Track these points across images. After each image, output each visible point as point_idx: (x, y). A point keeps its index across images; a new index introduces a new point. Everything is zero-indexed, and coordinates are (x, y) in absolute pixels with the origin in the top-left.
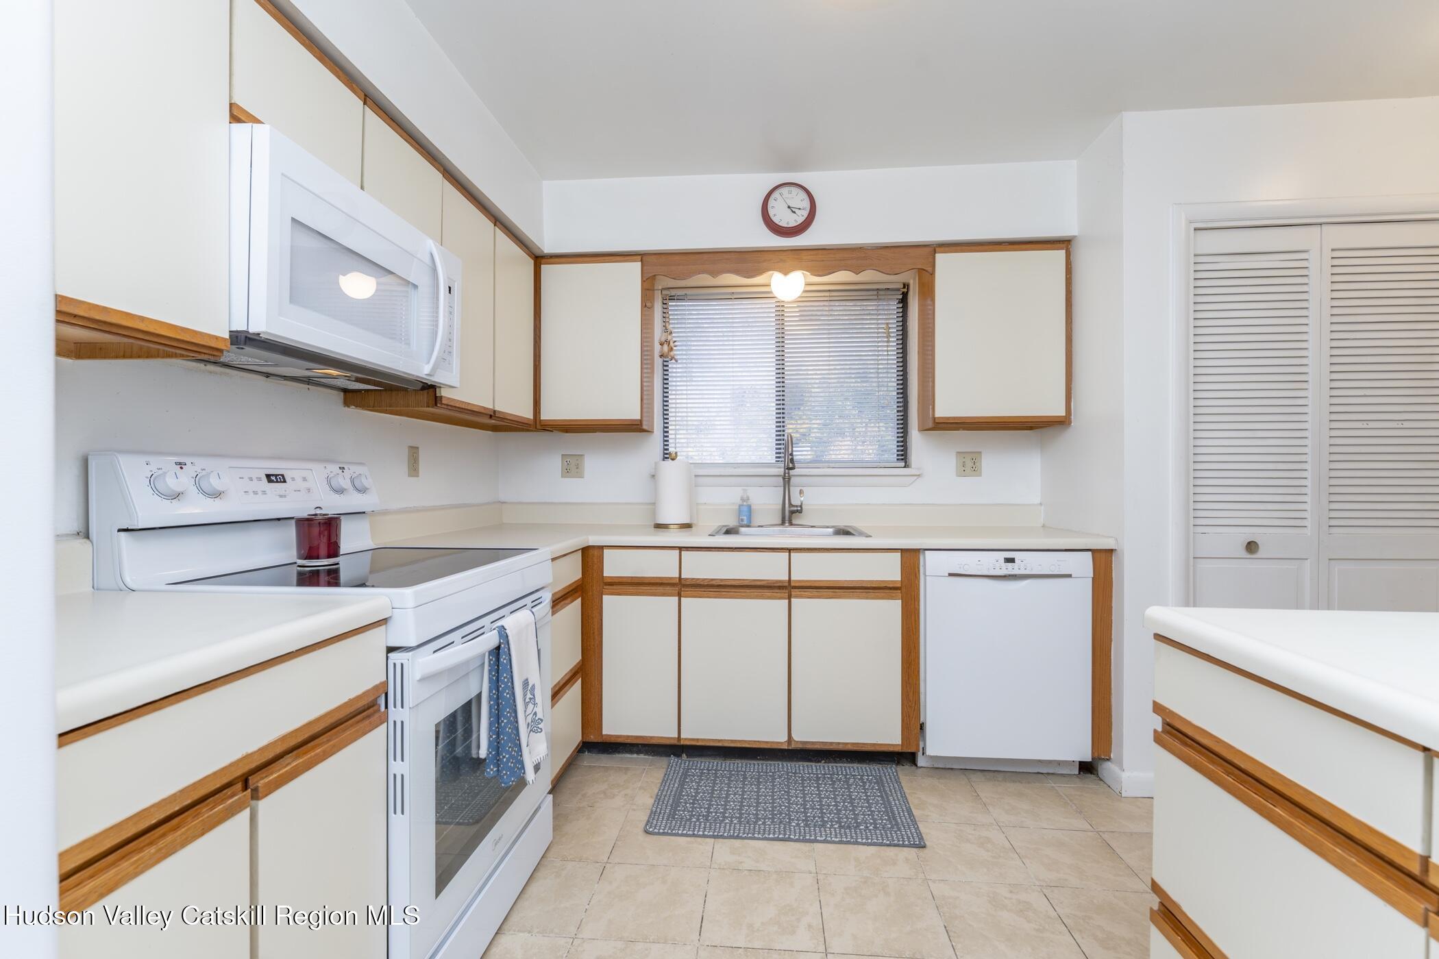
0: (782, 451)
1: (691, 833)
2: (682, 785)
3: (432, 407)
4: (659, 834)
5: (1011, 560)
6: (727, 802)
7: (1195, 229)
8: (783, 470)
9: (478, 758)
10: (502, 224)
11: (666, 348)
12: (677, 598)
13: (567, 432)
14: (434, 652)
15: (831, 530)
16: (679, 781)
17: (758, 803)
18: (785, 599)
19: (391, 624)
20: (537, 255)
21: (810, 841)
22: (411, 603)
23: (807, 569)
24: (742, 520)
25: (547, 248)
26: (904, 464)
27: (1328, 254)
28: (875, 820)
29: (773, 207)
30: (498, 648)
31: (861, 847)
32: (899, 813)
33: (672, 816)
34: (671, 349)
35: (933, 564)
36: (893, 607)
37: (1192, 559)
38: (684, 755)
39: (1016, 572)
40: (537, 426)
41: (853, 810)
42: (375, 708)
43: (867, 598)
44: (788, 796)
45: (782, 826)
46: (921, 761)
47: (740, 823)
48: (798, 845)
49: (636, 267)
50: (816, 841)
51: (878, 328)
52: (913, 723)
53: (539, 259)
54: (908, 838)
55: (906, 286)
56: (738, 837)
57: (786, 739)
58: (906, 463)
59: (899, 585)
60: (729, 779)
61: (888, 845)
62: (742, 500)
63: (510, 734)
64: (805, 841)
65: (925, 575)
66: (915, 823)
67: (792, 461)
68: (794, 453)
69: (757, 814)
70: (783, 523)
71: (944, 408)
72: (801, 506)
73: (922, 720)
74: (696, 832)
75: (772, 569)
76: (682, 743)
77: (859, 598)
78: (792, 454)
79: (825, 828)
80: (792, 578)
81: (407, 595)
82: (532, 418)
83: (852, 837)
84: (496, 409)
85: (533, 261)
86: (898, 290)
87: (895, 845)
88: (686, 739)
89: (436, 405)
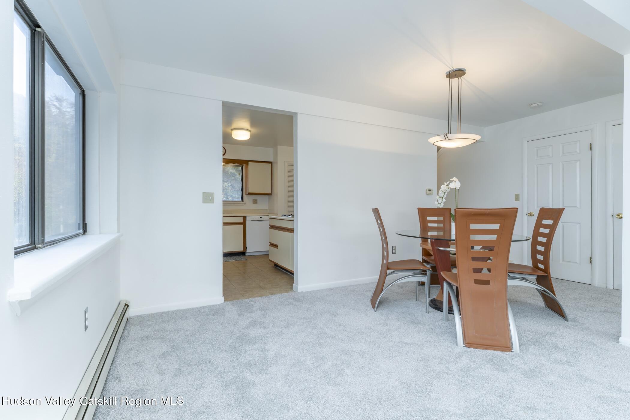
7: (288, 165)
36: (242, 226)
39: (262, 219)
43: (237, 225)
46: (246, 254)
52: (245, 247)
55: (243, 165)
58: (243, 201)
59: (242, 223)
65: (247, 221)
71: (250, 191)
86: (241, 167)
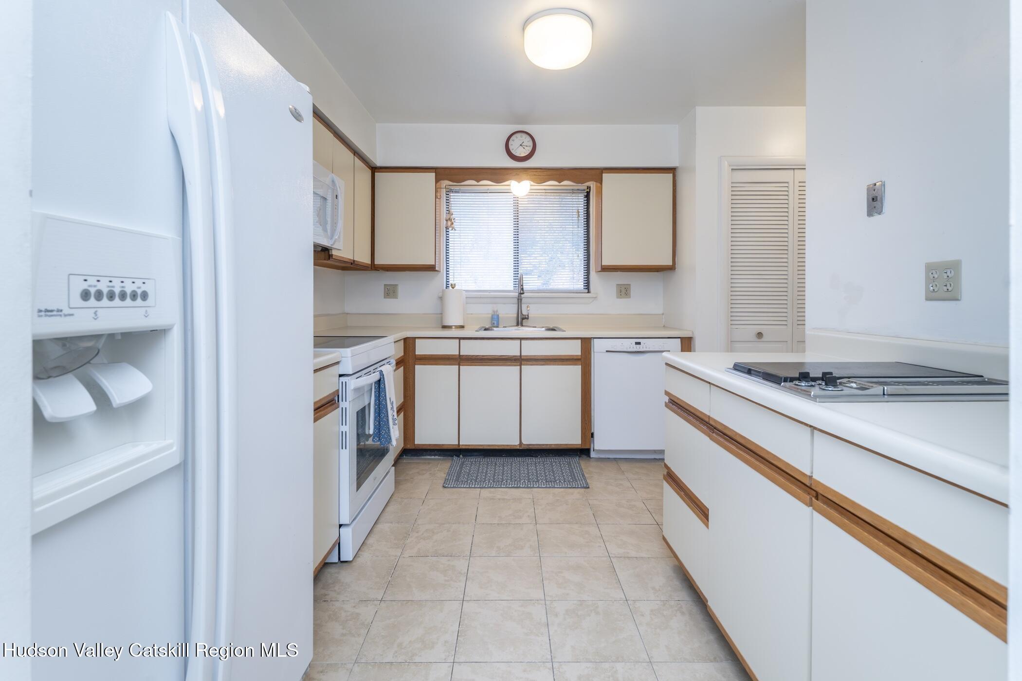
0: (517, 283)
1: (468, 486)
2: (461, 468)
3: (327, 260)
4: (451, 487)
5: (639, 343)
6: (486, 474)
7: (732, 169)
8: (517, 294)
9: (369, 434)
10: (358, 154)
11: (449, 223)
12: (457, 366)
13: (388, 271)
14: (357, 378)
15: (544, 329)
16: (460, 467)
17: (503, 474)
18: (518, 366)
19: (341, 364)
20: (372, 166)
21: (530, 488)
22: (349, 355)
23: (530, 349)
24: (494, 323)
25: (379, 163)
26: (587, 291)
27: (797, 184)
28: (564, 479)
29: (512, 145)
30: (379, 381)
31: (556, 489)
32: (577, 476)
33: (457, 480)
34: (452, 224)
35: (598, 346)
36: (577, 369)
37: (730, 342)
38: (461, 456)
39: (640, 349)
40: (374, 267)
41: (554, 475)
42: (334, 402)
43: (562, 365)
44: (519, 470)
45: (516, 482)
46: (593, 454)
47: (494, 482)
48: (524, 489)
49: (432, 176)
50: (533, 487)
51: (573, 212)
52: (588, 434)
53: (374, 170)
54: (581, 484)
55: (589, 188)
56: (493, 487)
57: (518, 443)
58: (588, 290)
59: (580, 357)
60: (487, 465)
61: (570, 488)
62: (494, 312)
63: (385, 421)
64: (528, 487)
65: (594, 352)
66: (585, 479)
67: (522, 289)
68: (524, 284)
69: (503, 478)
70: (518, 325)
71: (609, 260)
72: (528, 316)
73: (592, 431)
74: (471, 486)
75: (510, 349)
76: (461, 447)
77: (558, 365)
78: (522, 286)
79: (538, 482)
80: (522, 354)
81: (347, 352)
82: (370, 263)
83: (552, 485)
84: (355, 259)
85: (371, 171)
86: (584, 190)
87: (574, 488)
88: (463, 445)
89: (329, 259)
